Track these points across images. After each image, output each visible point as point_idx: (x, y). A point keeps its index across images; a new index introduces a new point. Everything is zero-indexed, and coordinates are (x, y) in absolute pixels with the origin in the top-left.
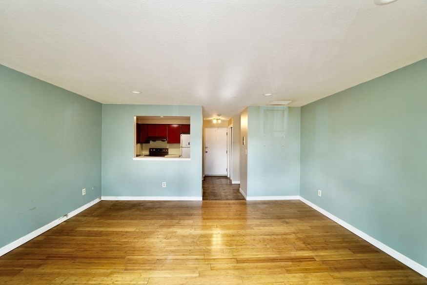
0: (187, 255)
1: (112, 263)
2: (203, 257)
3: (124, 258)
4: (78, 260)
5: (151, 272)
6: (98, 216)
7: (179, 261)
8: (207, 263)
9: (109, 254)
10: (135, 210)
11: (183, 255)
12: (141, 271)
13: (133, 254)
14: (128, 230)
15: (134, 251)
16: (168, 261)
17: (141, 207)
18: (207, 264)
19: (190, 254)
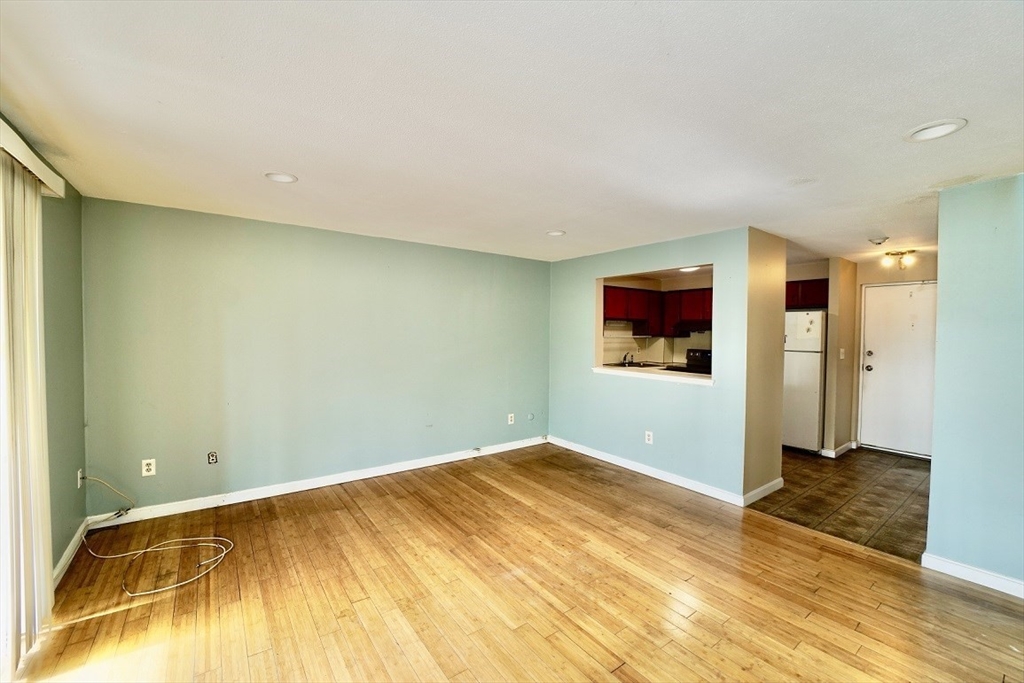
0: (547, 587)
1: (451, 533)
2: (564, 609)
3: (468, 534)
4: (431, 510)
5: (470, 573)
6: (515, 464)
7: (521, 586)
8: (557, 623)
9: (461, 521)
10: (573, 474)
11: (542, 583)
12: (462, 564)
13: (483, 537)
14: (523, 501)
15: (490, 533)
16: (507, 576)
17: (589, 474)
18: (554, 625)
19: (553, 591)
